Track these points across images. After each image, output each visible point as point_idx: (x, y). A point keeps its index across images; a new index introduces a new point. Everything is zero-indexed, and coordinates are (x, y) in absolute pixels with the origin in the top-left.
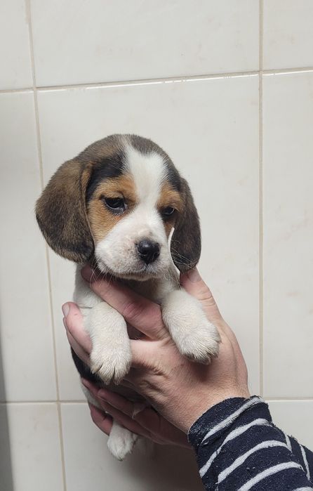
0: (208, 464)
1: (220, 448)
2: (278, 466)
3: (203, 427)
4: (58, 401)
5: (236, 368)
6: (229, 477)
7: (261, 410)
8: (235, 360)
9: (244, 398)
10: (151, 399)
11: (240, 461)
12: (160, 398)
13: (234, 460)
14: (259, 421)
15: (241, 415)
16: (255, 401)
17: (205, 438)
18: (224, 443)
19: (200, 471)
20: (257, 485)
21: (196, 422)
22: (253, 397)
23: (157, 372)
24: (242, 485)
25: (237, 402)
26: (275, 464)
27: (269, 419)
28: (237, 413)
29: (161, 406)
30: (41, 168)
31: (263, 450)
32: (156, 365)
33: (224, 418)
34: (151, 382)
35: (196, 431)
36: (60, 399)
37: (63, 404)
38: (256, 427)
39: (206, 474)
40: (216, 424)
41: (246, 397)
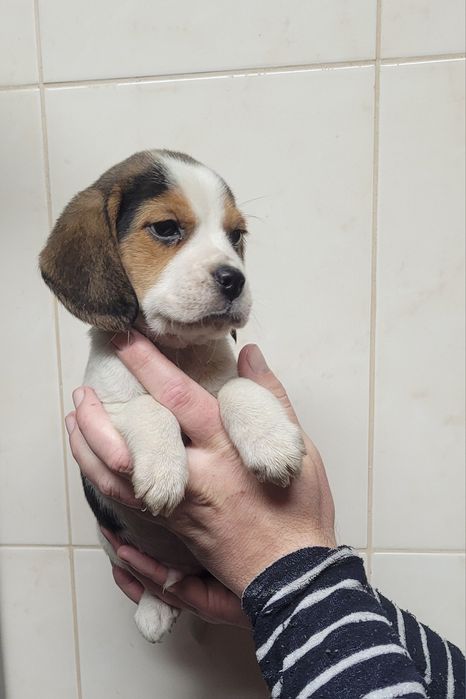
0: (270, 642)
1: (289, 620)
2: (372, 649)
3: (265, 588)
4: (70, 545)
5: (320, 503)
6: (299, 662)
7: (353, 566)
9: (328, 549)
10: (191, 541)
11: (316, 640)
12: (205, 540)
13: (308, 638)
14: (349, 583)
15: (323, 572)
16: (345, 553)
17: (268, 604)
18: (295, 613)
19: (258, 653)
20: (339, 675)
21: (256, 580)
22: (341, 548)
23: (204, 502)
24: (318, 675)
25: (318, 553)
26: (367, 646)
27: (363, 580)
28: (317, 570)
29: (205, 552)
31: (352, 625)
32: (204, 490)
34: (195, 515)
35: (255, 593)
36: (74, 543)
37: (76, 550)
38: (344, 592)
39: (267, 657)
40: (285, 584)
41: (332, 547)
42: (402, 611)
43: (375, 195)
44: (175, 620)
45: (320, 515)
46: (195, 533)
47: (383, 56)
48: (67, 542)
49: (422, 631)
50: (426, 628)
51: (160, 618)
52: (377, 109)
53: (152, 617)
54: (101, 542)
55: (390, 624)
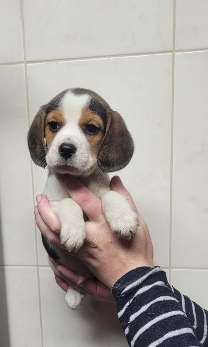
0: (124, 309)
1: (132, 299)
2: (169, 313)
3: (122, 285)
4: (38, 266)
5: (146, 247)
6: (137, 318)
7: (161, 275)
8: (146, 241)
10: (89, 264)
11: (144, 308)
12: (95, 263)
13: (141, 307)
14: (159, 283)
15: (147, 278)
16: (157, 269)
17: (123, 292)
18: (135, 296)
19: (118, 314)
20: (154, 325)
21: (118, 281)
22: (156, 267)
23: (94, 246)
24: (145, 324)
25: (145, 270)
26: (167, 311)
28: (145, 277)
29: (95, 269)
31: (160, 302)
32: (94, 241)
33: (136, 280)
34: (90, 252)
35: (117, 287)
36: (39, 264)
37: (40, 268)
39: (122, 316)
40: (130, 283)
41: (152, 267)
42: (184, 295)
43: (173, 111)
44: (83, 299)
45: (146, 252)
46: (90, 260)
47: (176, 49)
48: (36, 264)
49: (193, 305)
50: (194, 303)
51: (76, 299)
52: (173, 73)
53: (73, 298)
54: (50, 264)
55: (178, 302)
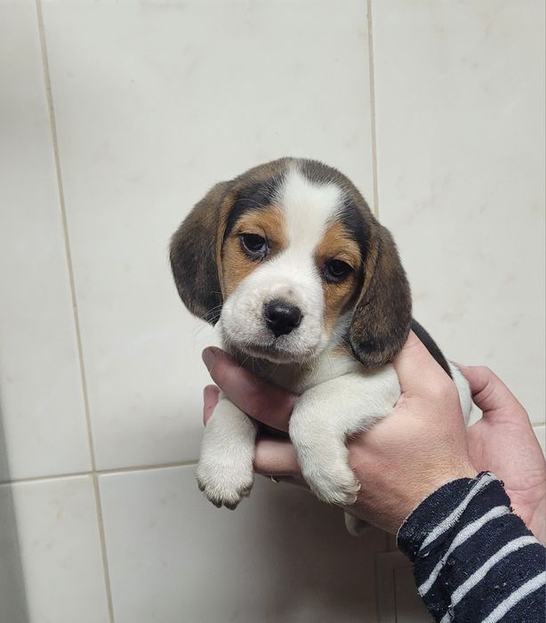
1: (446, 556)
9: (468, 479)
16: (485, 480)
17: (424, 546)
19: (420, 589)
22: (480, 475)
30: (52, 117)
